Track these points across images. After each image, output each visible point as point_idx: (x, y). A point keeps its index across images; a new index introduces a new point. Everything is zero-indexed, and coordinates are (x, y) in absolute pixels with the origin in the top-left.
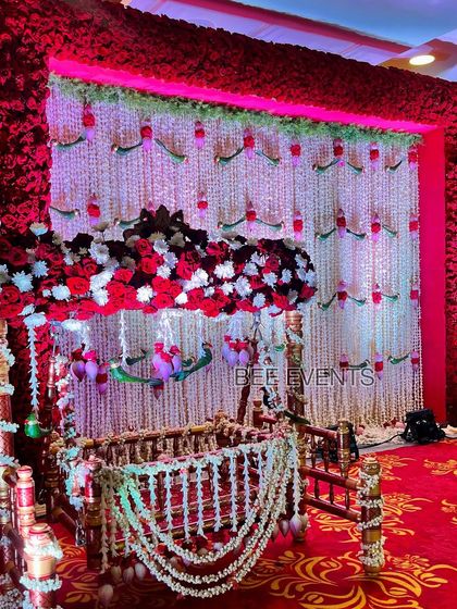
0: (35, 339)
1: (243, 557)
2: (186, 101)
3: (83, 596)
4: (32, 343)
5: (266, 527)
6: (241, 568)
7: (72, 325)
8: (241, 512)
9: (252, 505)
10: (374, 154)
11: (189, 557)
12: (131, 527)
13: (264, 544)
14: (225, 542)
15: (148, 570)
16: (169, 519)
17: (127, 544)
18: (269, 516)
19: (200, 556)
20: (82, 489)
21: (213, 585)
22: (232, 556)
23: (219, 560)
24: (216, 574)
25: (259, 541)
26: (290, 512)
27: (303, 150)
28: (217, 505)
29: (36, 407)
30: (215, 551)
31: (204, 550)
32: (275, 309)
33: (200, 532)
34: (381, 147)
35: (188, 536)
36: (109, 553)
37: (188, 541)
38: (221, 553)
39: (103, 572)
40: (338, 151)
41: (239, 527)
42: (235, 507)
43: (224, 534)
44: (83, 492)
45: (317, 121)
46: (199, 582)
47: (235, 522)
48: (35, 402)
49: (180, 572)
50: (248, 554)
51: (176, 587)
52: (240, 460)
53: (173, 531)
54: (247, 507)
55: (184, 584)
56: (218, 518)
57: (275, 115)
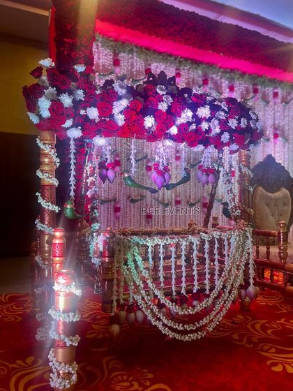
0: (74, 151)
1: (214, 313)
2: (171, 55)
3: (98, 334)
4: (72, 153)
5: (230, 292)
6: (211, 321)
7: (100, 141)
8: (212, 280)
9: (220, 276)
10: (276, 95)
11: (175, 308)
12: (134, 282)
13: (228, 305)
14: (201, 301)
15: (146, 317)
16: (162, 279)
17: (131, 295)
18: (232, 285)
19: (183, 309)
20: (101, 252)
21: (192, 332)
22: (206, 312)
23: (197, 313)
24: (194, 324)
25: (225, 303)
26: (247, 284)
27: (235, 89)
28: (195, 273)
29: (73, 197)
30: (194, 307)
31: (185, 306)
32: (234, 147)
33: (183, 291)
34: (279, 91)
35: (174, 294)
36: (118, 301)
37: (175, 297)
38: (198, 308)
39: (113, 314)
40: (256, 91)
41: (211, 290)
42: (208, 276)
43: (201, 295)
44: (102, 255)
45: (244, 73)
46: (182, 329)
47: (208, 287)
48: (72, 194)
49: (168, 320)
50: (217, 311)
51: (165, 331)
52: (212, 243)
53: (164, 289)
54: (216, 277)
55: (171, 328)
56: (196, 283)
57: (221, 67)
